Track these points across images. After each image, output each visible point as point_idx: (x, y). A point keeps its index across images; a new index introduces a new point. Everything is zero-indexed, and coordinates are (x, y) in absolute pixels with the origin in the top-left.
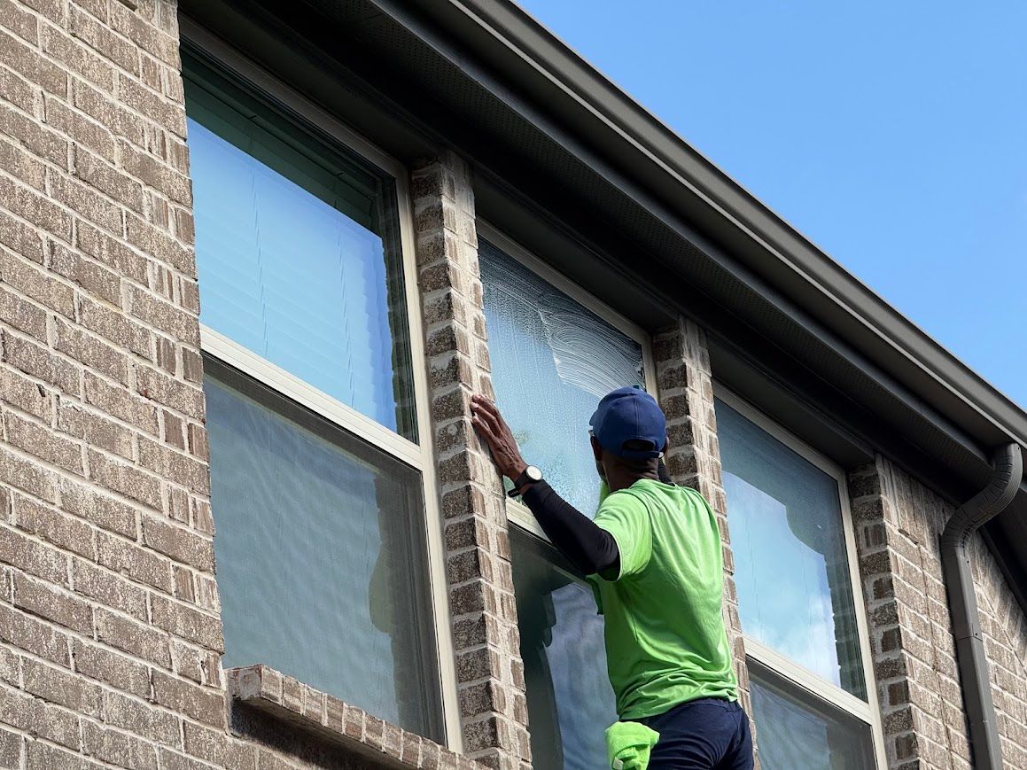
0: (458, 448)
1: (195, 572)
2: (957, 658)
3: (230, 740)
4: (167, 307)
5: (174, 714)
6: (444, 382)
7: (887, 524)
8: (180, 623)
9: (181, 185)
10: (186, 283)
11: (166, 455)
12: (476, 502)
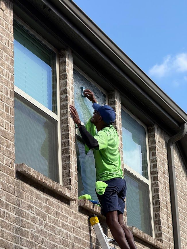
0: (66, 116)
1: (10, 141)
2: (169, 171)
3: (15, 180)
4: (7, 80)
5: (4, 173)
6: (64, 101)
7: (156, 140)
8: (6, 153)
9: (12, 53)
10: (12, 75)
11: (5, 114)
12: (69, 129)
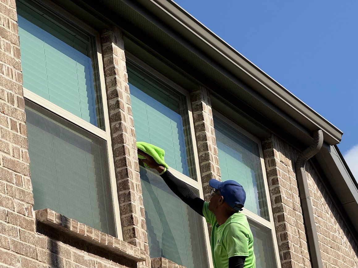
0: (120, 132)
1: (23, 176)
3: (37, 236)
4: (11, 81)
5: (15, 226)
6: (114, 109)
7: (276, 159)
8: (17, 194)
9: (15, 38)
10: (18, 73)
11: (11, 134)
12: (126, 151)
